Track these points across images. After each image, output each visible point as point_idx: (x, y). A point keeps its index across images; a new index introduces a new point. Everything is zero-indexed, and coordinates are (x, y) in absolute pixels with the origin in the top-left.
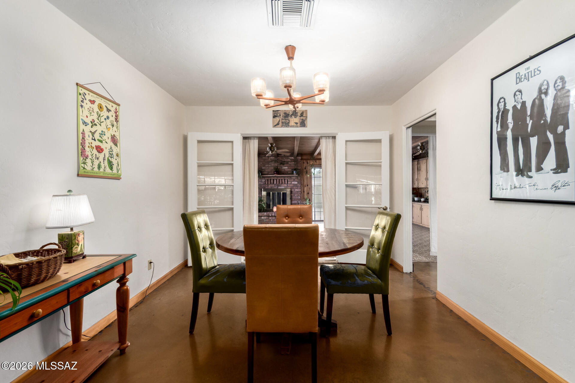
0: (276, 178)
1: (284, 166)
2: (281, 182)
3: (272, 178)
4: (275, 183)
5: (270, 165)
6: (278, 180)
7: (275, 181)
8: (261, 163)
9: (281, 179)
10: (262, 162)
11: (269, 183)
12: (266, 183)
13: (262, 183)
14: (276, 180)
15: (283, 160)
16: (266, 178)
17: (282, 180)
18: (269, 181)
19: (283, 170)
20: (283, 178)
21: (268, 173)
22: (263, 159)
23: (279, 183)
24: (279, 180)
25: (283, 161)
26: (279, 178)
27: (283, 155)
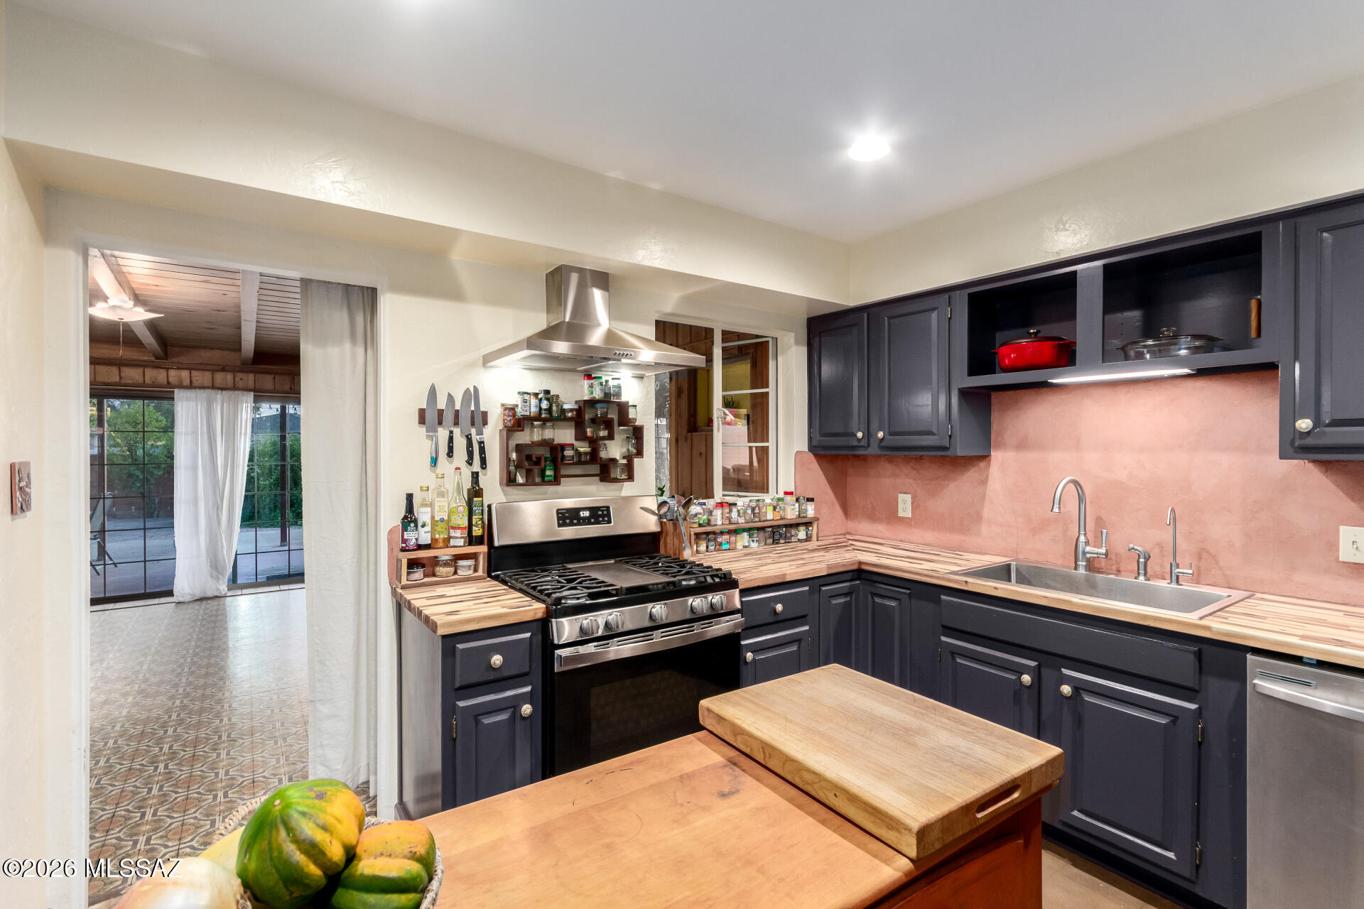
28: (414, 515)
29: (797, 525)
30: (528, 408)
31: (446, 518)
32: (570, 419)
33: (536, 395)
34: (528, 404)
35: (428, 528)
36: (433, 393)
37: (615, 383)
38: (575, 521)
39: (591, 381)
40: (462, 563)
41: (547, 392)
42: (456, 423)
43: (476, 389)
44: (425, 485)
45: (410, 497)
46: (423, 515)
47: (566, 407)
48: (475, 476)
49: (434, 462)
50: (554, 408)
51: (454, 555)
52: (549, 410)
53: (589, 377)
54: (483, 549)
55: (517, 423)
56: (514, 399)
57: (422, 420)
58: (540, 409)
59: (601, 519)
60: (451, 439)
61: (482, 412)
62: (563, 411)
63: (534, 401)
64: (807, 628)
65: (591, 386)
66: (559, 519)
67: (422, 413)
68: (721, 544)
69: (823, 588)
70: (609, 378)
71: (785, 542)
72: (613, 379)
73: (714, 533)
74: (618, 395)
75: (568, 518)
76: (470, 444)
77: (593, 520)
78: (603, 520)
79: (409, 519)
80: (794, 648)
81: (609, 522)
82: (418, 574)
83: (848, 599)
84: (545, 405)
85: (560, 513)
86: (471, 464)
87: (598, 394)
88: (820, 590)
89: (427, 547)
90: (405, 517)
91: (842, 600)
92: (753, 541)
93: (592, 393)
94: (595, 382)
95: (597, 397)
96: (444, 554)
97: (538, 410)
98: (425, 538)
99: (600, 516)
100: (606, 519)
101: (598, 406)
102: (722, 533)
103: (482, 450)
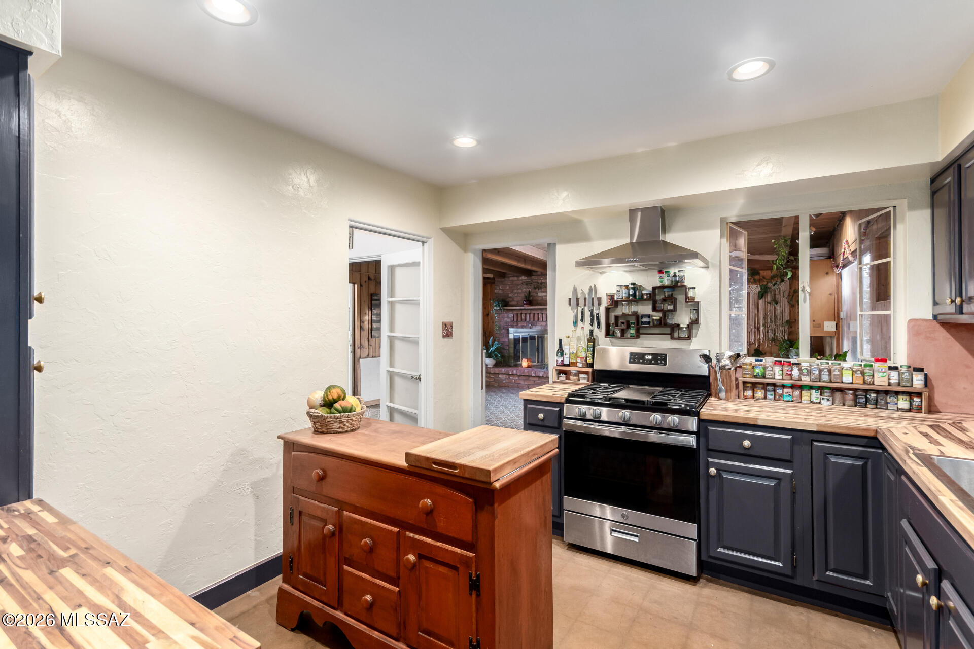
0: (529, 312)
1: (542, 292)
2: (536, 319)
3: (523, 312)
4: (528, 319)
5: (520, 291)
6: (532, 315)
7: (528, 316)
8: (508, 288)
9: (536, 312)
10: (509, 285)
11: (519, 319)
12: (515, 320)
13: (509, 320)
14: (530, 314)
15: (540, 281)
16: (515, 312)
17: (538, 314)
18: (519, 315)
19: (540, 298)
20: (539, 312)
21: (518, 303)
22: (511, 281)
23: (534, 320)
24: (534, 314)
25: (538, 283)
26: (533, 312)
27: (539, 273)
28: (562, 348)
29: (897, 393)
30: (621, 295)
31: (575, 352)
32: (646, 300)
33: (627, 287)
34: (621, 292)
35: (568, 356)
36: (575, 290)
37: (681, 274)
38: (641, 361)
39: (661, 275)
40: (581, 376)
41: (634, 284)
42: (585, 305)
43: (595, 286)
44: (567, 335)
45: (561, 340)
46: (566, 350)
47: (644, 292)
48: (592, 332)
49: (575, 324)
50: (637, 294)
51: (579, 371)
52: (634, 295)
53: (660, 272)
54: (590, 370)
55: (614, 303)
56: (614, 290)
57: (570, 304)
58: (629, 294)
59: (659, 362)
60: (583, 313)
61: (598, 298)
62: (642, 295)
63: (624, 290)
64: (790, 471)
65: (661, 278)
66: (630, 358)
67: (570, 299)
68: (782, 395)
69: (815, 443)
70: (676, 271)
71: (876, 408)
72: (679, 271)
73: (774, 385)
74: (682, 281)
75: (636, 358)
76: (592, 315)
77: (653, 362)
78: (661, 362)
79: (561, 352)
80: (772, 483)
81: (665, 364)
82: (563, 378)
83: (860, 463)
84: (631, 292)
85: (633, 355)
86: (592, 326)
87: (666, 282)
88: (812, 444)
89: (568, 365)
90: (558, 350)
91: (849, 462)
92: (823, 399)
93: (662, 282)
94: (664, 276)
95: (666, 285)
96: (573, 370)
97: (627, 295)
98: (567, 361)
99: (659, 360)
100: (663, 362)
101: (665, 290)
102: (783, 387)
103: (598, 318)
